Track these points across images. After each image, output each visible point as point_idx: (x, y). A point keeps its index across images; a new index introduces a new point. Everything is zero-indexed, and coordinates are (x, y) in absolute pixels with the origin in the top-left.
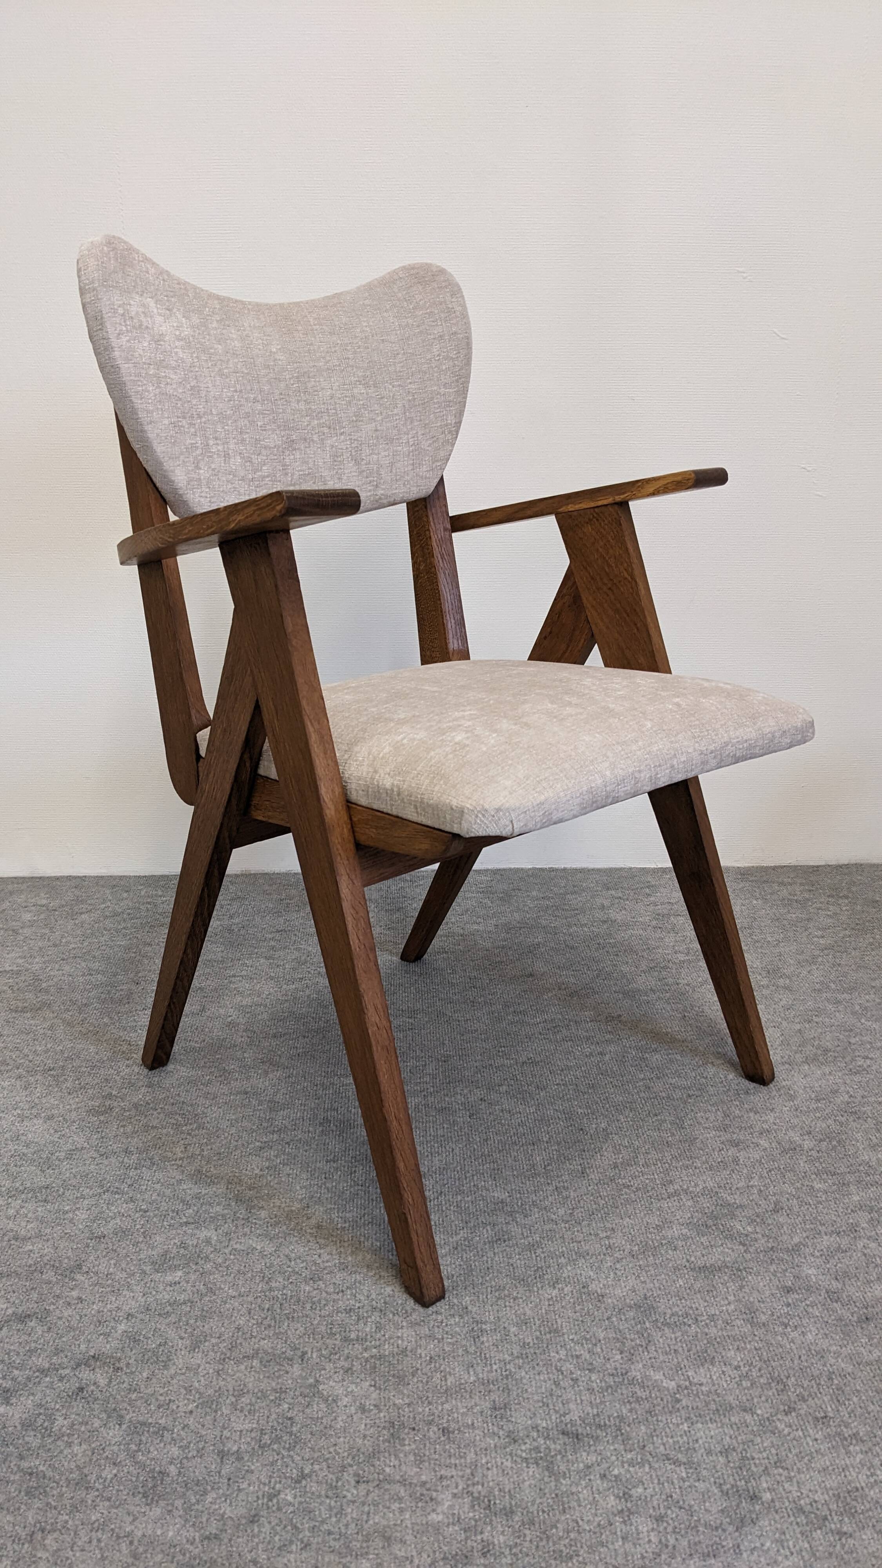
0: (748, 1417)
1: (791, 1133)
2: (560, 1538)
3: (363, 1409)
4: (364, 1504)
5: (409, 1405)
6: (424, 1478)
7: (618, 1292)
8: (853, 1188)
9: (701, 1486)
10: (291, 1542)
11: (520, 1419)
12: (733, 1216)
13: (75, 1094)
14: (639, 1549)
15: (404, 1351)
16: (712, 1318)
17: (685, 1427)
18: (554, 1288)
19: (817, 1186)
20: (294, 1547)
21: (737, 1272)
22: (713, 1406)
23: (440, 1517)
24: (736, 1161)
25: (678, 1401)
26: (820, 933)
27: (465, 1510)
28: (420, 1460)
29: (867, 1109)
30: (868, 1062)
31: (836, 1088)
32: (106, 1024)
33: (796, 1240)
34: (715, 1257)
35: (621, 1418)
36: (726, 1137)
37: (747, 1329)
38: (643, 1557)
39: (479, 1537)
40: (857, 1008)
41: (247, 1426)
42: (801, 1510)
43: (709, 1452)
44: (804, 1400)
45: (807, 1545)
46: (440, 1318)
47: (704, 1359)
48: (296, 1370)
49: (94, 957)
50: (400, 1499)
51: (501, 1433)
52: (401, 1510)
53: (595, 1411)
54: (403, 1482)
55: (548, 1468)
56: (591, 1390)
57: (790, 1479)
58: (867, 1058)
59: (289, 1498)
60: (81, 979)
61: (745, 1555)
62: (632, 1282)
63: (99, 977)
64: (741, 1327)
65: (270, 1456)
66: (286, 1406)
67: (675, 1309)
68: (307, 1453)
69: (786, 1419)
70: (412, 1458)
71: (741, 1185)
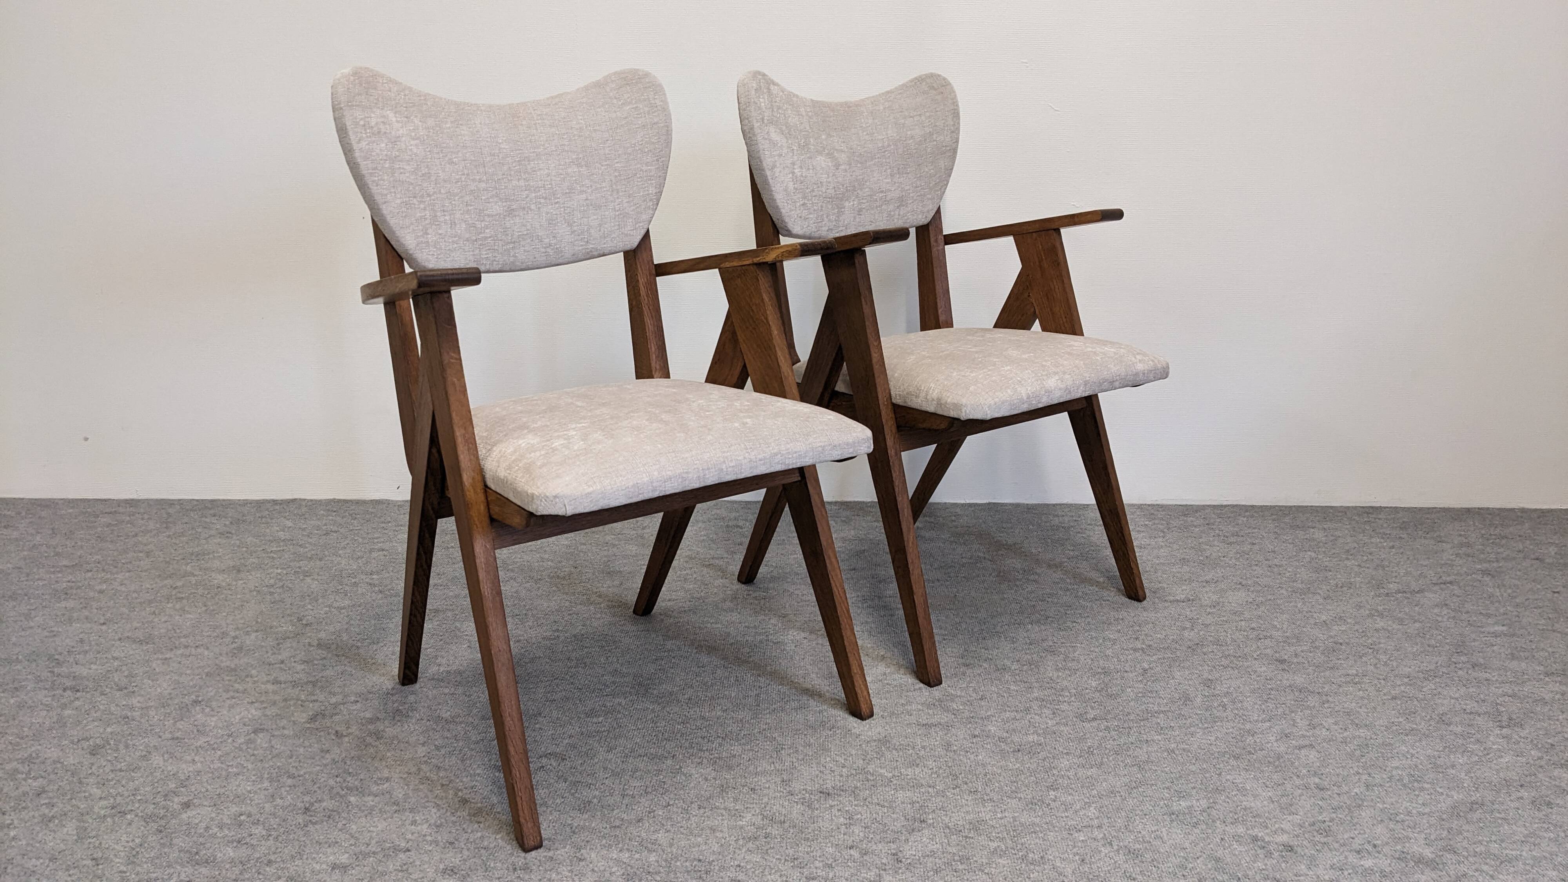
0: (930, 790)
1: (1006, 661)
2: (810, 833)
3: (706, 779)
4: (702, 816)
5: (733, 778)
6: (737, 808)
7: (870, 733)
8: (1035, 690)
9: (894, 816)
10: (660, 830)
11: (796, 786)
12: (952, 701)
13: (534, 629)
14: (852, 838)
15: (734, 756)
16: (924, 747)
17: (893, 792)
18: (831, 730)
19: (1012, 687)
20: (661, 832)
21: (947, 727)
22: (912, 784)
23: (744, 823)
25: (892, 782)
26: (1072, 548)
27: (758, 820)
28: (736, 800)
29: (1062, 650)
30: (1074, 624)
31: (1046, 638)
32: (554, 591)
33: (989, 713)
34: (934, 721)
35: (856, 788)
36: (961, 661)
37: (943, 753)
38: (853, 841)
39: (764, 831)
40: (1080, 593)
41: (638, 784)
42: (949, 828)
43: (903, 803)
44: (966, 784)
45: (946, 841)
46: (758, 742)
47: (913, 764)
48: (669, 762)
49: (545, 551)
50: (723, 815)
51: (785, 791)
52: (722, 820)
53: (841, 784)
54: (725, 809)
55: (808, 806)
56: (841, 776)
57: (947, 815)
58: (1075, 622)
59: (660, 813)
60: (536, 564)
61: (910, 844)
62: (879, 729)
63: (549, 563)
64: (940, 751)
65: (650, 797)
66: (662, 777)
67: (902, 742)
68: (672, 796)
69: (953, 791)
70: (732, 799)
71: (963, 686)
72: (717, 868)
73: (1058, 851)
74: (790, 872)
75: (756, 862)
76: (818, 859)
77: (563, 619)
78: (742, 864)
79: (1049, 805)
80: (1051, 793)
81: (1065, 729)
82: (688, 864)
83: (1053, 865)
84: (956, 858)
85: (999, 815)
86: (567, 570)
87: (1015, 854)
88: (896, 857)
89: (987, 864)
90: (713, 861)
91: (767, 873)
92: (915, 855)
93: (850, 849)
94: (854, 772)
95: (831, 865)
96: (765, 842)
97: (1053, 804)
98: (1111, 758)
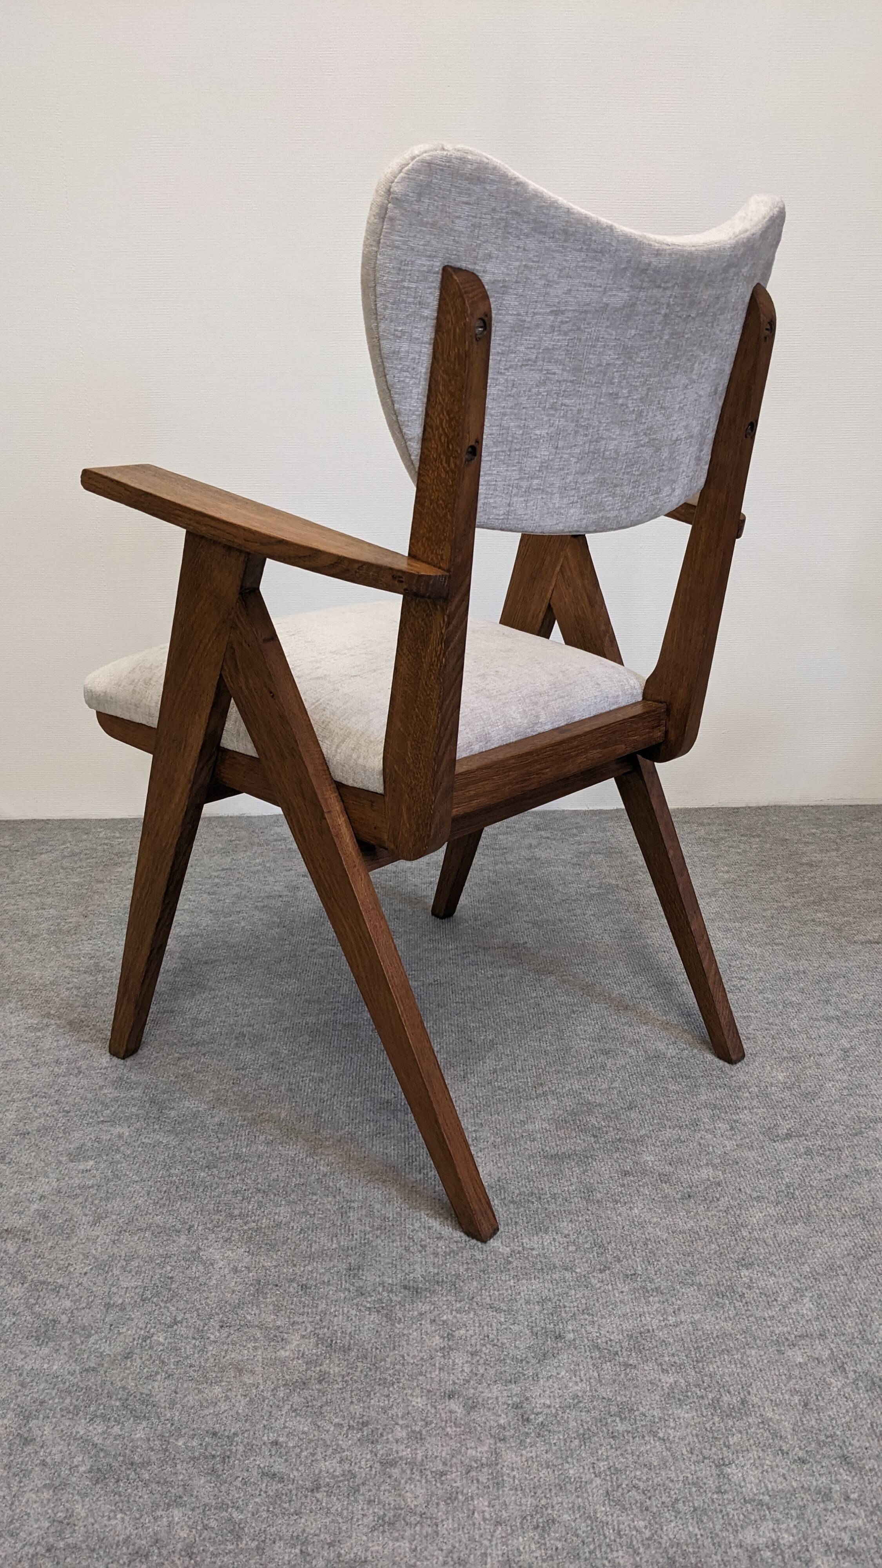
0: (568, 1275)
2: (387, 1369)
3: (235, 1270)
4: (224, 1343)
5: (276, 1267)
6: (279, 1323)
9: (515, 1328)
10: (157, 1373)
11: (370, 1277)
12: (591, 1113)
13: (17, 1013)
14: (452, 1377)
15: (278, 1225)
16: (554, 1196)
17: (512, 1283)
19: (672, 1088)
20: (159, 1377)
21: (584, 1159)
22: (539, 1266)
23: (288, 1353)
24: (603, 1067)
25: (510, 1263)
27: (309, 1347)
28: (277, 1309)
32: (52, 953)
33: (643, 1132)
34: (567, 1147)
35: (458, 1276)
36: (598, 1046)
37: (582, 1204)
38: (454, 1383)
39: (318, 1369)
41: (133, 1284)
42: (597, 1347)
43: (528, 1302)
44: (619, 1261)
45: (596, 1374)
46: (315, 1198)
47: (539, 1229)
48: (183, 1239)
49: (49, 893)
50: (256, 1340)
51: (352, 1288)
52: (255, 1348)
53: (436, 1271)
54: (261, 1327)
55: (386, 1315)
57: (593, 1323)
59: (161, 1339)
61: (541, 1381)
63: (52, 911)
64: (578, 1203)
65: (149, 1307)
66: (169, 1268)
67: (522, 1189)
68: (182, 1305)
69: (600, 1276)
70: (271, 1307)
71: (603, 1087)
72: (241, 1448)
73: (766, 1387)
74: (355, 1451)
75: (304, 1433)
76: (401, 1422)
77: (57, 996)
78: (281, 1439)
79: (742, 1296)
80: (745, 1272)
81: (751, 1155)
82: (195, 1443)
83: (761, 1415)
84: (614, 1409)
85: (672, 1320)
86: (74, 920)
87: (702, 1397)
88: (520, 1411)
89: (660, 1418)
90: (235, 1434)
91: (319, 1456)
92: (549, 1407)
93: (450, 1398)
94: (454, 1247)
95: (420, 1433)
96: (319, 1391)
97: (749, 1295)
98: (821, 1205)
